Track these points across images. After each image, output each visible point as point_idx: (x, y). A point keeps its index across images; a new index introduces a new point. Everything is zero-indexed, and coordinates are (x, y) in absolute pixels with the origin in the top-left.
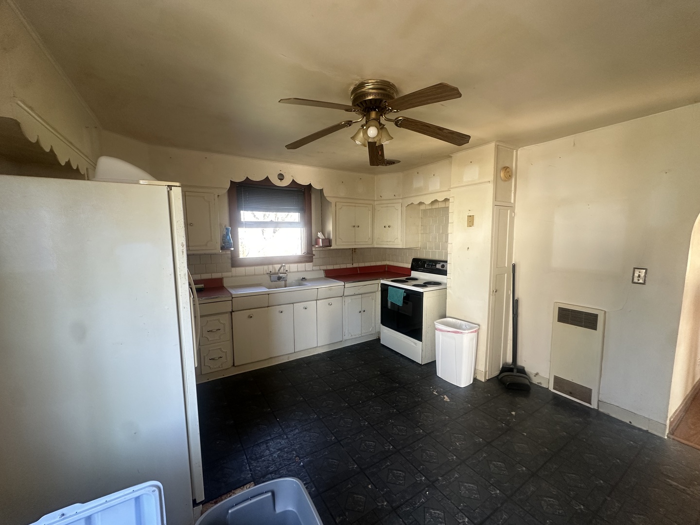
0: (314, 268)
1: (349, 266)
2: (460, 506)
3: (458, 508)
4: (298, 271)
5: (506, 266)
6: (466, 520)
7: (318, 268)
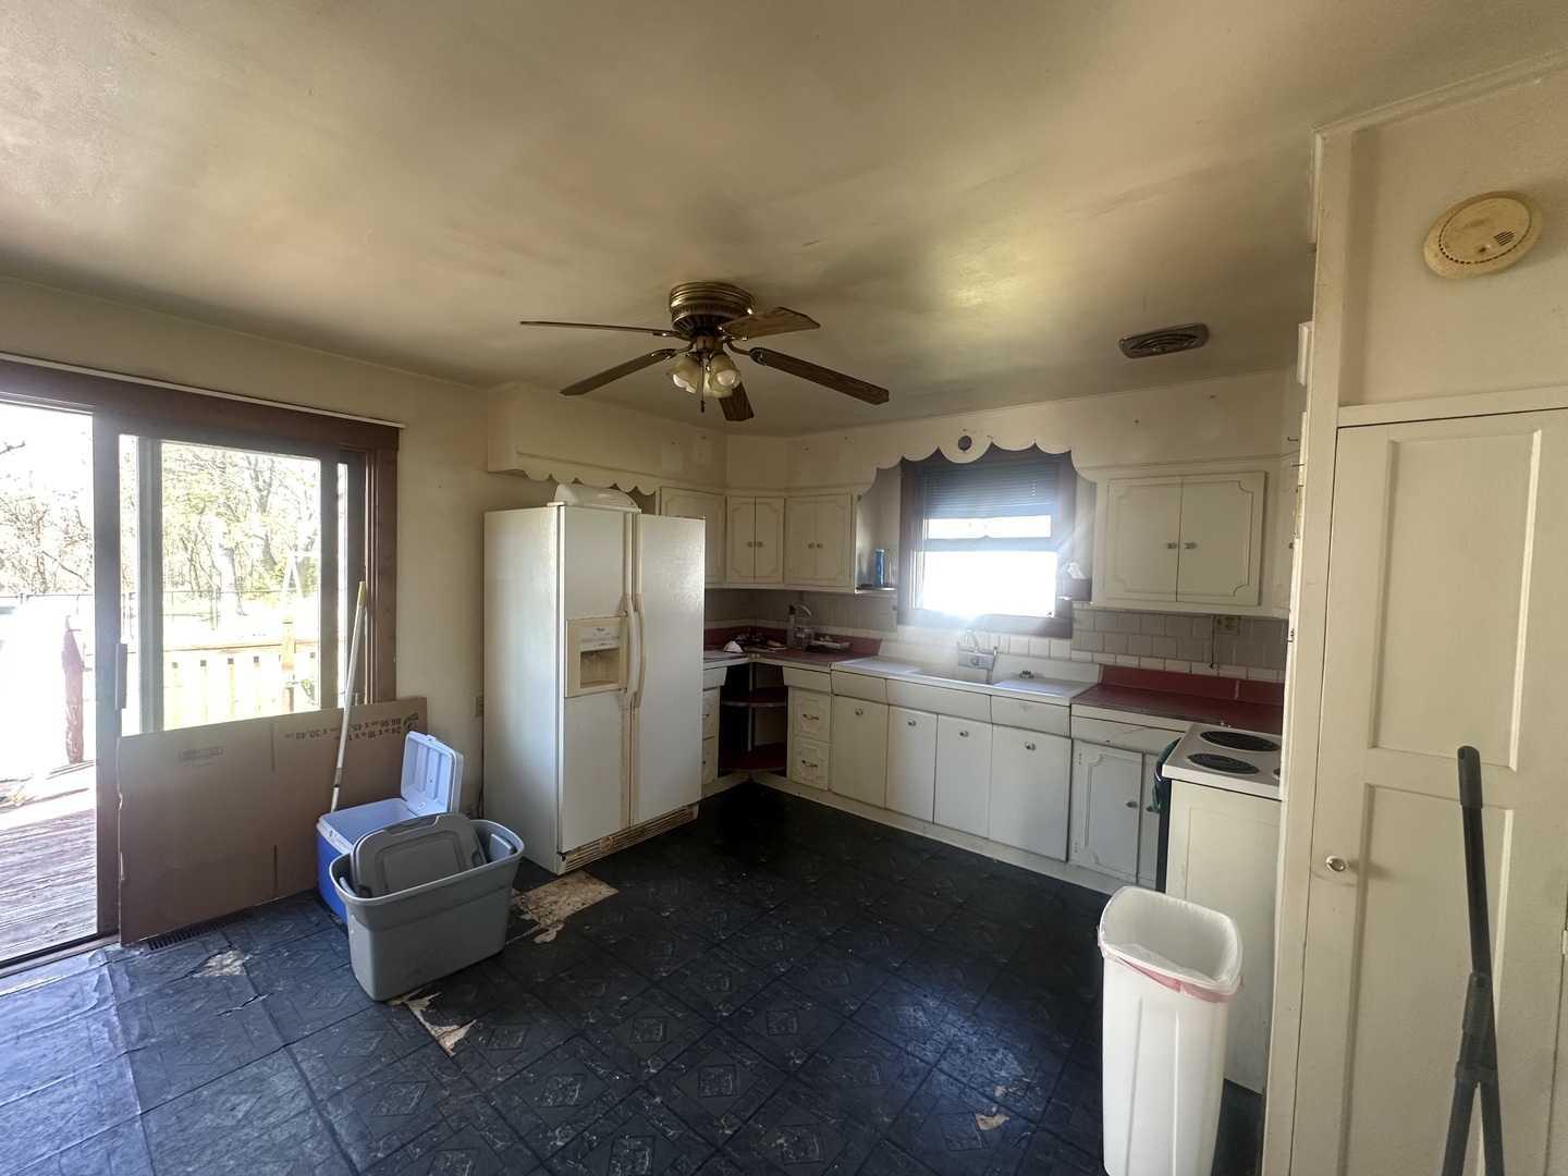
0: (1076, 655)
1: (1202, 669)
2: (592, 1134)
3: (585, 1130)
4: (1028, 656)
5: (1513, 765)
6: (560, 1144)
7: (1086, 656)
